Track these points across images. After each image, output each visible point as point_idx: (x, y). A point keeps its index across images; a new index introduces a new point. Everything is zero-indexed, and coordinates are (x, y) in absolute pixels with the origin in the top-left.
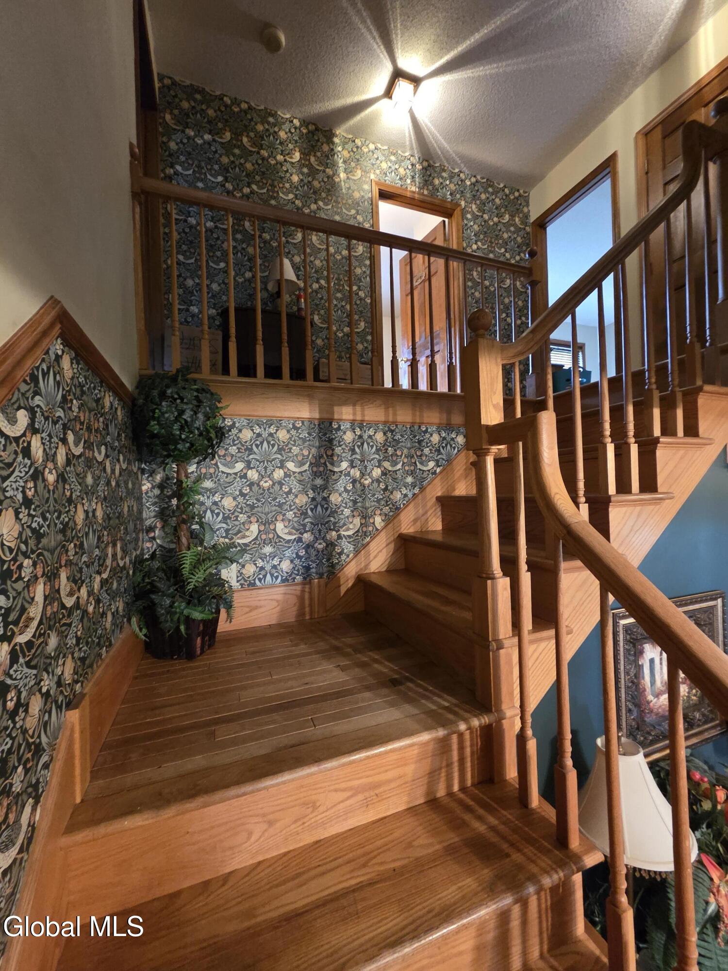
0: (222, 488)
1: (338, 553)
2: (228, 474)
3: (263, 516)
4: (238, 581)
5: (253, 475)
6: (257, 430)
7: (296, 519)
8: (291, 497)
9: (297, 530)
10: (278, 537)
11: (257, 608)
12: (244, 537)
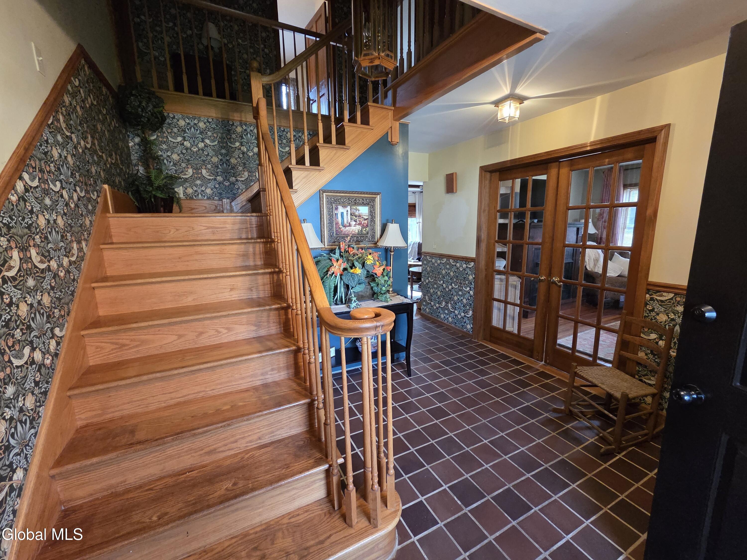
0: (172, 148)
1: (237, 189)
2: (174, 142)
3: (195, 166)
4: (184, 196)
5: (187, 144)
6: (188, 121)
7: (212, 169)
8: (209, 158)
9: (213, 174)
10: (203, 176)
11: (194, 209)
12: (185, 174)
